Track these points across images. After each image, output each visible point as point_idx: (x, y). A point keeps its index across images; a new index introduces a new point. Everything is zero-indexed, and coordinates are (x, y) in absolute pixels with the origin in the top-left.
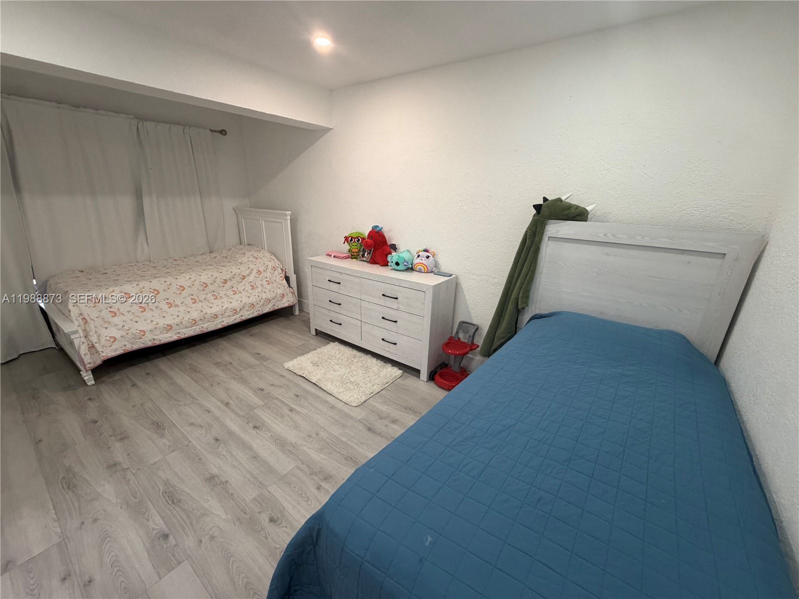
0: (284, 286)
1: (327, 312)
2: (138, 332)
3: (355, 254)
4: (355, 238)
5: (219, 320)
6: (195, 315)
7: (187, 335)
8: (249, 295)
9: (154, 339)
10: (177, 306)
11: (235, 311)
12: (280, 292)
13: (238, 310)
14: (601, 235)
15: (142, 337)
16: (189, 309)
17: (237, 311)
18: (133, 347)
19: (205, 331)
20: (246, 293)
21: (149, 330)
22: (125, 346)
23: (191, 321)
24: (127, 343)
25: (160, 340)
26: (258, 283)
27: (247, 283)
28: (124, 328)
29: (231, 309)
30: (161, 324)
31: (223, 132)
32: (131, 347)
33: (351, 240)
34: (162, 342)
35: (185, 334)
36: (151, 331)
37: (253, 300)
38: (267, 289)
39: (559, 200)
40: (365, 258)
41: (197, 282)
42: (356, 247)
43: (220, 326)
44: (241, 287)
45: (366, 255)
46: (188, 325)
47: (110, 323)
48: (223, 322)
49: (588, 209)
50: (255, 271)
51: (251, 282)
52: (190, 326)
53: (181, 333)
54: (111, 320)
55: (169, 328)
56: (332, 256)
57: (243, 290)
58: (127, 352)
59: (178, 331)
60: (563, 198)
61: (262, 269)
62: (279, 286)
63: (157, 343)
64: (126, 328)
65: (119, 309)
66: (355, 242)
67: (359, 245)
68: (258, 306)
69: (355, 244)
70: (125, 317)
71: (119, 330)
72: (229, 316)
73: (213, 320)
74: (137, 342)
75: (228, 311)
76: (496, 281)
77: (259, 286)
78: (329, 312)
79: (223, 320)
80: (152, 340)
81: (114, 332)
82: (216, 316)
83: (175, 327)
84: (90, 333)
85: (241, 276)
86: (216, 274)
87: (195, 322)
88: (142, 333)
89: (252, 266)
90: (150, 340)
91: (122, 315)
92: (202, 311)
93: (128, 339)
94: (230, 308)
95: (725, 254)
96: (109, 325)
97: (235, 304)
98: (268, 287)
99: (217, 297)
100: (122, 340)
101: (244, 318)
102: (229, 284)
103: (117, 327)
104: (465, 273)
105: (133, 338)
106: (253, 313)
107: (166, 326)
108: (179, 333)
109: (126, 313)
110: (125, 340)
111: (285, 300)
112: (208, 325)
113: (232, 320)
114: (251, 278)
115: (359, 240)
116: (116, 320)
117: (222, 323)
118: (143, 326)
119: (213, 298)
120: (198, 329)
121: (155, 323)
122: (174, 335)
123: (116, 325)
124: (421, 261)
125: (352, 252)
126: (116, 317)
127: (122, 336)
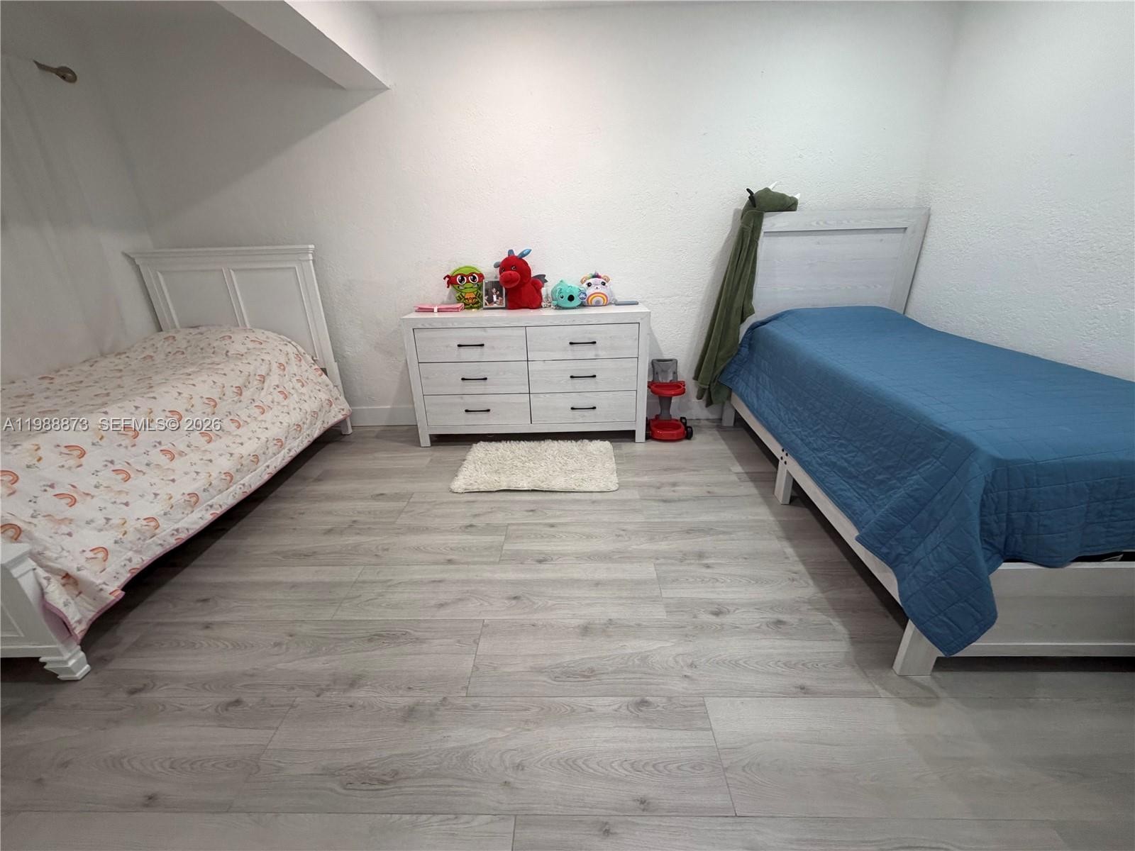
0: (327, 386)
1: (457, 400)
2: (145, 523)
3: (470, 301)
4: (467, 277)
5: (262, 467)
6: (225, 464)
7: (225, 508)
8: (285, 409)
9: (177, 530)
10: (181, 454)
11: (280, 443)
12: (323, 396)
13: (283, 440)
14: (814, 224)
15: (157, 531)
16: (208, 456)
17: (282, 442)
18: (144, 558)
19: (249, 490)
20: (279, 407)
21: (162, 512)
22: (130, 560)
23: (223, 477)
24: (130, 554)
25: (187, 530)
26: (289, 386)
27: (272, 390)
28: (111, 522)
29: (274, 439)
30: (178, 497)
31: (66, 74)
32: (141, 560)
33: (462, 280)
34: (192, 532)
35: (221, 506)
36: (165, 514)
37: (296, 417)
38: (304, 394)
39: (767, 190)
40: (495, 303)
41: (196, 401)
42: (472, 290)
43: (266, 477)
44: (264, 398)
45: (495, 299)
46: (221, 487)
47: (71, 521)
48: (268, 467)
49: (797, 197)
50: (275, 366)
51: (278, 386)
52: (226, 487)
53: (215, 506)
54: (71, 513)
55: (193, 500)
56: (436, 310)
57: (273, 402)
58: (137, 572)
59: (210, 503)
60: (770, 187)
61: (283, 361)
62: (318, 388)
63: (184, 536)
64: (116, 521)
65: (73, 486)
66: (468, 282)
67: (476, 286)
68: (305, 426)
69: (469, 285)
70: (95, 499)
71: (100, 530)
72: (275, 454)
73: (254, 467)
74: (150, 544)
75: (271, 444)
76: (689, 299)
77: (292, 391)
78: (462, 398)
79: (267, 464)
80: (175, 533)
81: (92, 538)
82: (256, 459)
83: (202, 495)
84: (48, 553)
85: (258, 378)
86: (220, 380)
87: (230, 478)
88: (153, 524)
89: (267, 358)
90: (173, 534)
91: (89, 498)
92: (231, 455)
93: (129, 546)
94: (272, 439)
95: (906, 228)
96: (73, 526)
97: (276, 431)
98: (303, 390)
99: (240, 424)
100: (119, 549)
101: (293, 453)
102: (247, 394)
103: (93, 525)
104: (648, 298)
105: (140, 539)
106: (302, 442)
107: (187, 498)
108: (211, 506)
109: (93, 491)
110: (126, 548)
111: (335, 408)
112: (251, 478)
113: (279, 460)
114: (274, 379)
115: (474, 278)
116: (81, 510)
117: (269, 470)
118: (143, 509)
119: (233, 426)
120: (238, 489)
121: (163, 496)
122: (204, 512)
123: (88, 523)
124: (598, 291)
125: (465, 299)
126: (77, 504)
127: (116, 542)
